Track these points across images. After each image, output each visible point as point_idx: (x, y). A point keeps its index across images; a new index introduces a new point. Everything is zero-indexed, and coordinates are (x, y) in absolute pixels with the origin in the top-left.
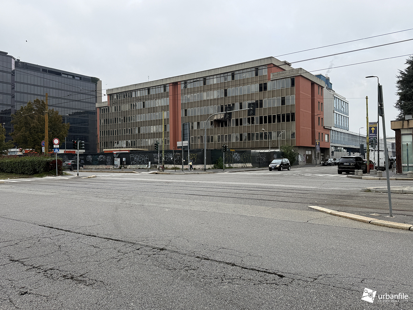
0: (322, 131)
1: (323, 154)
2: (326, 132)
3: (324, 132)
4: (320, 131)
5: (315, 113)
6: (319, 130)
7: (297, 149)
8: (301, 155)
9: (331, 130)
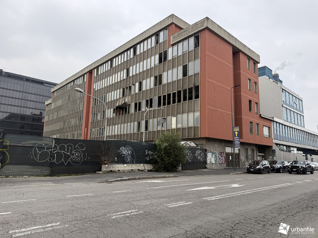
0: (256, 120)
1: (263, 154)
2: (264, 123)
3: (262, 122)
4: (254, 120)
5: (241, 92)
6: (251, 119)
7: (204, 142)
8: (213, 153)
9: (274, 121)
